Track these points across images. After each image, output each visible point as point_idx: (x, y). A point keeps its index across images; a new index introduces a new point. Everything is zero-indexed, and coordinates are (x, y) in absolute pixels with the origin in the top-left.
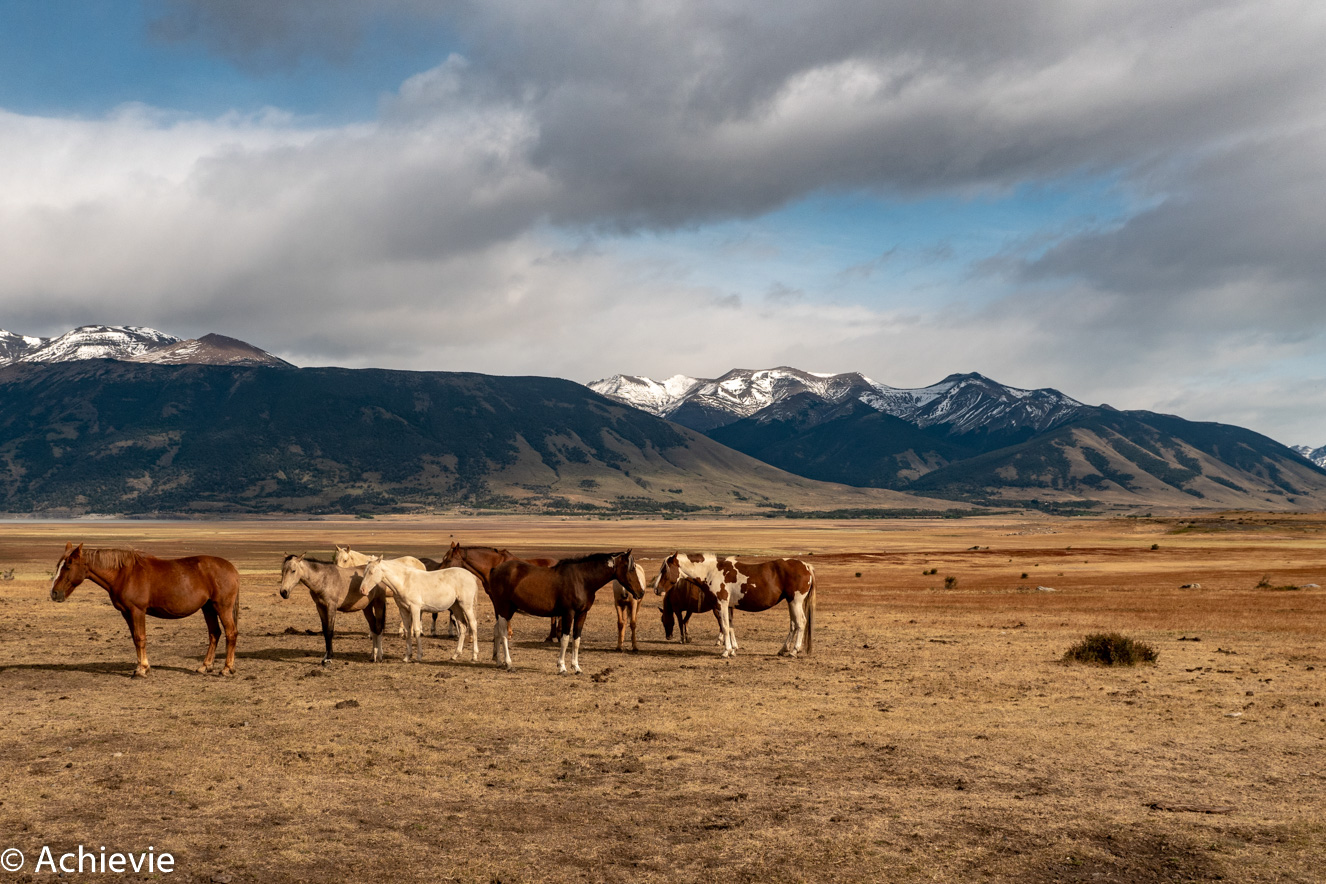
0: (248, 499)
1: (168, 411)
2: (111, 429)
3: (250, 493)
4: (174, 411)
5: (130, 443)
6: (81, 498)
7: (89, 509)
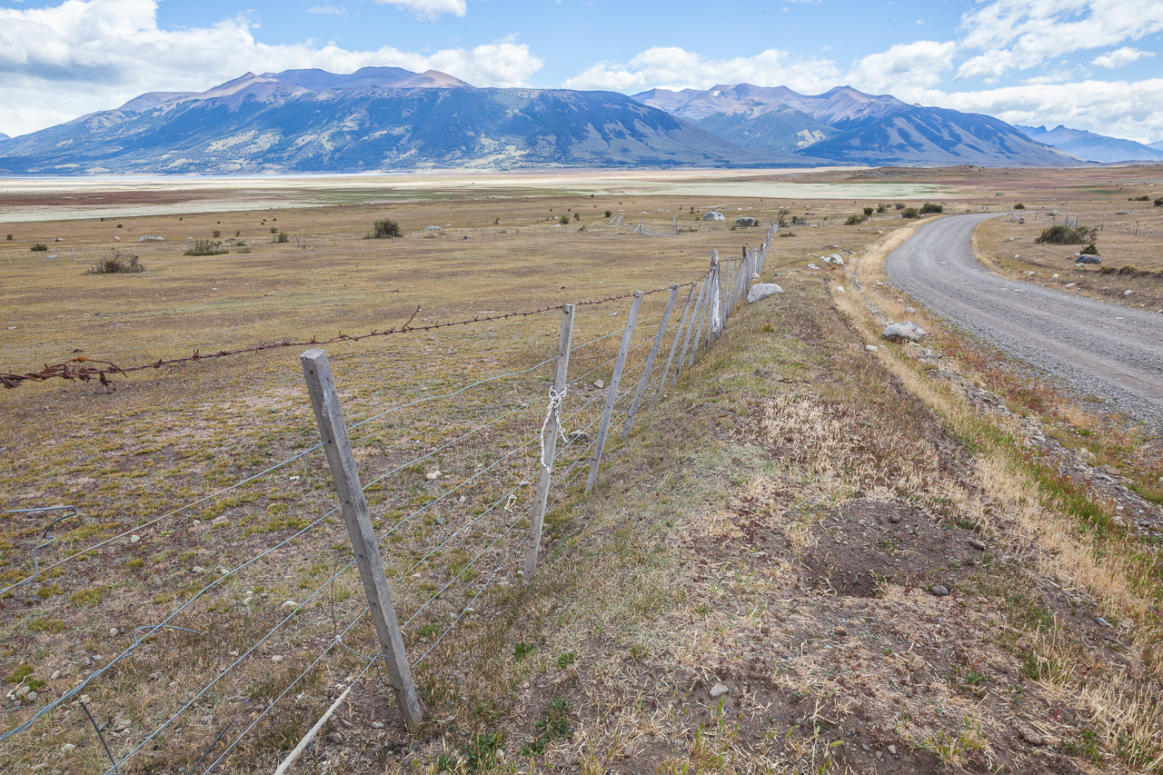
0: (446, 161)
1: (405, 114)
2: (376, 125)
3: (446, 158)
4: (408, 114)
5: (385, 132)
6: (361, 163)
7: (365, 168)
